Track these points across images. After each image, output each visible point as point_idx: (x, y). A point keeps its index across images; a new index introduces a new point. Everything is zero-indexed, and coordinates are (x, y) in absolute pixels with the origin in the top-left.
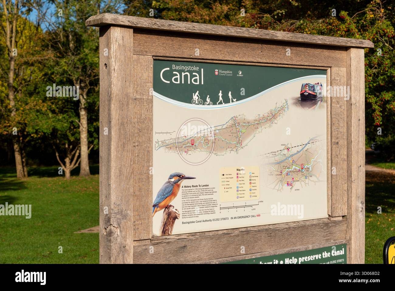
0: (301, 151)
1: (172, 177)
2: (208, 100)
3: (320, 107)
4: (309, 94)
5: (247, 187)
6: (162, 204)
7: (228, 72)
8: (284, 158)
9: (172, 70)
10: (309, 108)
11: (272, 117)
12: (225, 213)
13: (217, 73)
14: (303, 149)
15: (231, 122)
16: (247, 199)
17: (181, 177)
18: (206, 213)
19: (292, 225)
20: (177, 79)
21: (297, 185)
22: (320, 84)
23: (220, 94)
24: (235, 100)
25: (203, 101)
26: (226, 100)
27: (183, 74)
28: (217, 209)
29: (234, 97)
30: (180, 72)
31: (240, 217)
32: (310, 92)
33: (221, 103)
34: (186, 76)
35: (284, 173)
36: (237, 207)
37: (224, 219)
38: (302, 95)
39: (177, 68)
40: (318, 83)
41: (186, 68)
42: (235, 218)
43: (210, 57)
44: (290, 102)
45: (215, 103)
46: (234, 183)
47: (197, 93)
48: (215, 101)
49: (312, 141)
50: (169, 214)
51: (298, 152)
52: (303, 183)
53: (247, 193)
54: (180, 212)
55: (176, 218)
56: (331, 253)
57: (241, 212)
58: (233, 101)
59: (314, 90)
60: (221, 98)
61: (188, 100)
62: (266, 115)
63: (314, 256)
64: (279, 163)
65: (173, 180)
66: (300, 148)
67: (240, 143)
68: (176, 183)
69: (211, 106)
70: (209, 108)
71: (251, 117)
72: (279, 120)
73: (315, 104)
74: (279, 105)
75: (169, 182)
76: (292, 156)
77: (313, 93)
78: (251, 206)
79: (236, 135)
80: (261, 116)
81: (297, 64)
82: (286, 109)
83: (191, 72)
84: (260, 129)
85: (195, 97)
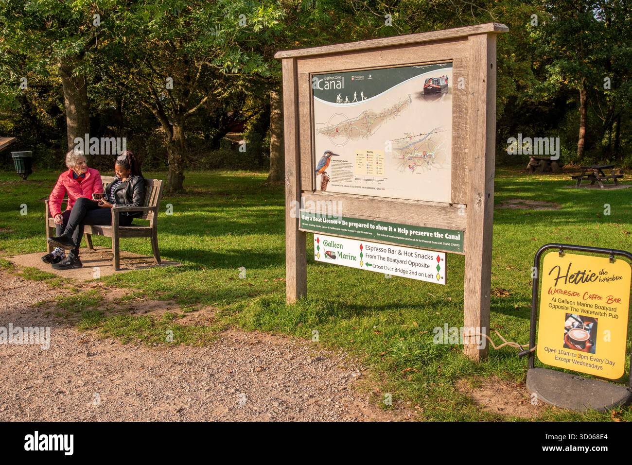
0: (423, 139)
1: (326, 153)
2: (347, 99)
3: (445, 99)
4: (433, 87)
5: (374, 166)
6: (321, 170)
7: (361, 77)
8: (407, 145)
9: (324, 80)
10: (433, 100)
11: (397, 110)
12: (358, 183)
13: (353, 79)
14: (425, 138)
15: (363, 115)
16: (374, 175)
17: (331, 154)
18: (346, 180)
19: (412, 202)
20: (328, 86)
21: (418, 169)
22: (445, 77)
23: (355, 95)
24: (365, 98)
25: (343, 101)
26: (359, 99)
27: (331, 82)
28: (353, 179)
29: (365, 96)
30: (329, 81)
31: (369, 188)
32: (434, 86)
33: (355, 101)
34: (333, 83)
35: (407, 157)
36: (367, 180)
37: (358, 187)
38: (425, 89)
39: (328, 78)
40: (444, 77)
41: (333, 78)
42: (366, 188)
43: (343, 68)
44: (413, 96)
45: (351, 102)
46: (365, 161)
47: (339, 95)
48: (351, 100)
49: (435, 131)
50: (324, 177)
51: (420, 140)
52: (425, 168)
53: (375, 169)
54: (331, 177)
55: (328, 181)
56: (444, 235)
57: (370, 184)
58: (364, 99)
59: (438, 83)
60: (355, 98)
61: (334, 100)
62: (390, 109)
63: (425, 233)
64: (402, 149)
65: (326, 155)
66: (422, 137)
67: (369, 131)
68: (328, 157)
69: (349, 104)
70: (347, 105)
71: (378, 111)
72: (403, 113)
73: (440, 96)
74: (403, 100)
75: (324, 156)
76: (414, 143)
77: (437, 87)
78: (378, 181)
79: (365, 125)
80: (387, 110)
81: (415, 62)
82: (409, 103)
83: (335, 80)
84: (385, 121)
85: (338, 98)
